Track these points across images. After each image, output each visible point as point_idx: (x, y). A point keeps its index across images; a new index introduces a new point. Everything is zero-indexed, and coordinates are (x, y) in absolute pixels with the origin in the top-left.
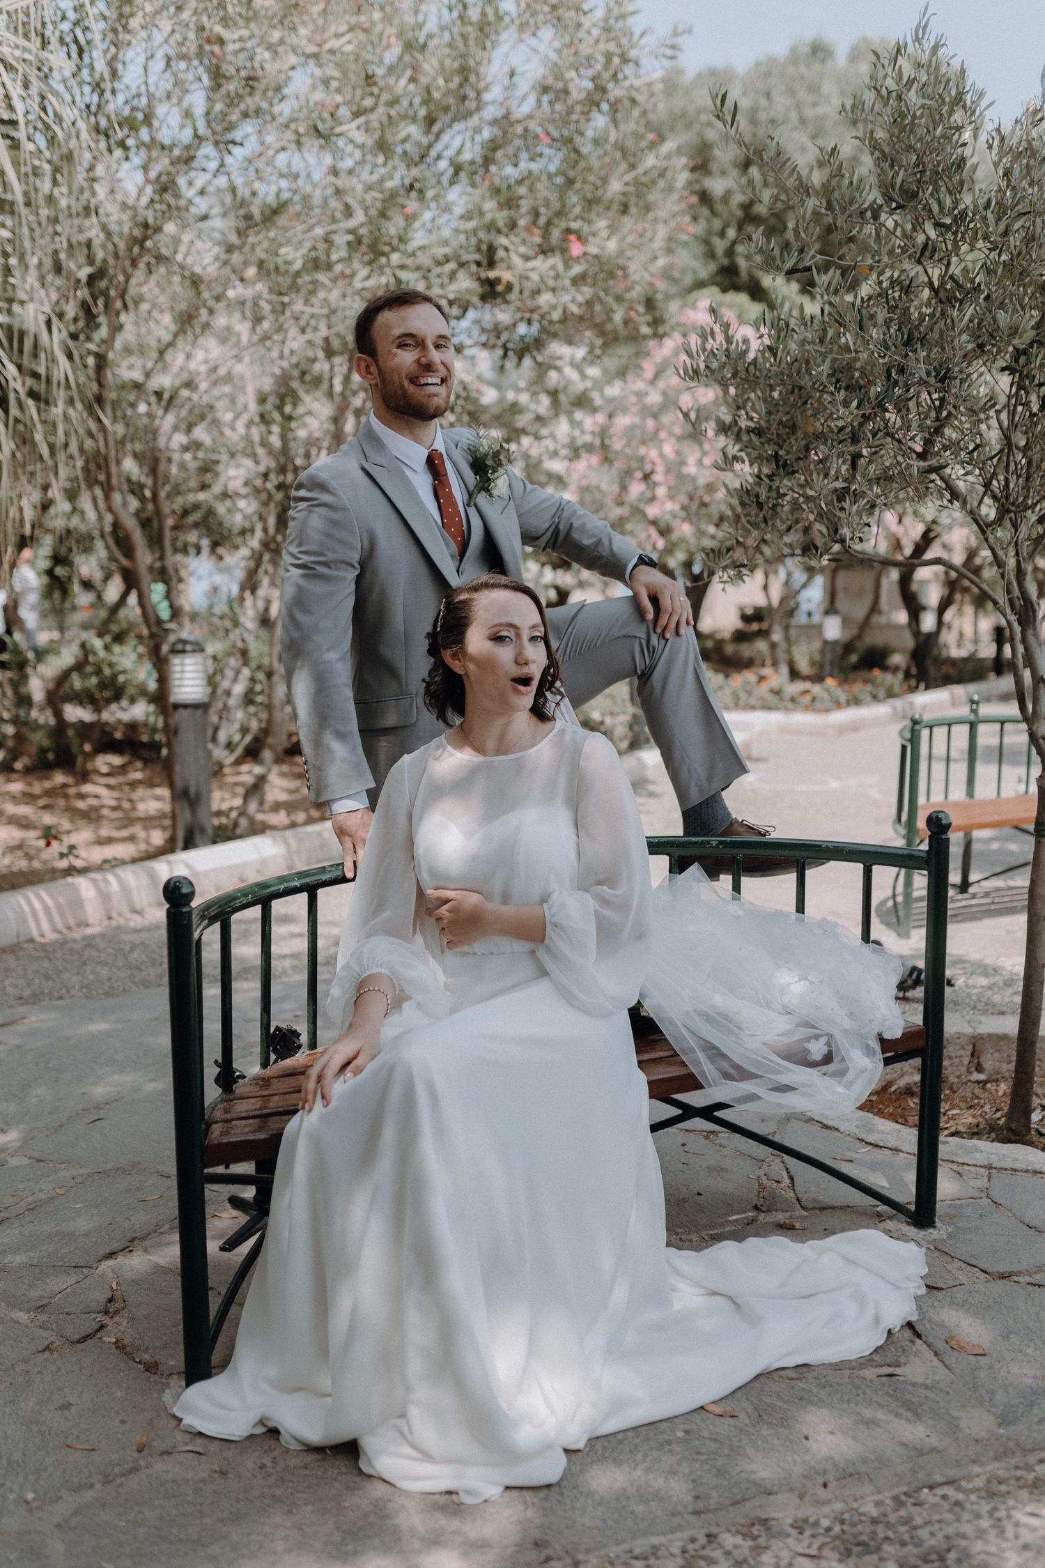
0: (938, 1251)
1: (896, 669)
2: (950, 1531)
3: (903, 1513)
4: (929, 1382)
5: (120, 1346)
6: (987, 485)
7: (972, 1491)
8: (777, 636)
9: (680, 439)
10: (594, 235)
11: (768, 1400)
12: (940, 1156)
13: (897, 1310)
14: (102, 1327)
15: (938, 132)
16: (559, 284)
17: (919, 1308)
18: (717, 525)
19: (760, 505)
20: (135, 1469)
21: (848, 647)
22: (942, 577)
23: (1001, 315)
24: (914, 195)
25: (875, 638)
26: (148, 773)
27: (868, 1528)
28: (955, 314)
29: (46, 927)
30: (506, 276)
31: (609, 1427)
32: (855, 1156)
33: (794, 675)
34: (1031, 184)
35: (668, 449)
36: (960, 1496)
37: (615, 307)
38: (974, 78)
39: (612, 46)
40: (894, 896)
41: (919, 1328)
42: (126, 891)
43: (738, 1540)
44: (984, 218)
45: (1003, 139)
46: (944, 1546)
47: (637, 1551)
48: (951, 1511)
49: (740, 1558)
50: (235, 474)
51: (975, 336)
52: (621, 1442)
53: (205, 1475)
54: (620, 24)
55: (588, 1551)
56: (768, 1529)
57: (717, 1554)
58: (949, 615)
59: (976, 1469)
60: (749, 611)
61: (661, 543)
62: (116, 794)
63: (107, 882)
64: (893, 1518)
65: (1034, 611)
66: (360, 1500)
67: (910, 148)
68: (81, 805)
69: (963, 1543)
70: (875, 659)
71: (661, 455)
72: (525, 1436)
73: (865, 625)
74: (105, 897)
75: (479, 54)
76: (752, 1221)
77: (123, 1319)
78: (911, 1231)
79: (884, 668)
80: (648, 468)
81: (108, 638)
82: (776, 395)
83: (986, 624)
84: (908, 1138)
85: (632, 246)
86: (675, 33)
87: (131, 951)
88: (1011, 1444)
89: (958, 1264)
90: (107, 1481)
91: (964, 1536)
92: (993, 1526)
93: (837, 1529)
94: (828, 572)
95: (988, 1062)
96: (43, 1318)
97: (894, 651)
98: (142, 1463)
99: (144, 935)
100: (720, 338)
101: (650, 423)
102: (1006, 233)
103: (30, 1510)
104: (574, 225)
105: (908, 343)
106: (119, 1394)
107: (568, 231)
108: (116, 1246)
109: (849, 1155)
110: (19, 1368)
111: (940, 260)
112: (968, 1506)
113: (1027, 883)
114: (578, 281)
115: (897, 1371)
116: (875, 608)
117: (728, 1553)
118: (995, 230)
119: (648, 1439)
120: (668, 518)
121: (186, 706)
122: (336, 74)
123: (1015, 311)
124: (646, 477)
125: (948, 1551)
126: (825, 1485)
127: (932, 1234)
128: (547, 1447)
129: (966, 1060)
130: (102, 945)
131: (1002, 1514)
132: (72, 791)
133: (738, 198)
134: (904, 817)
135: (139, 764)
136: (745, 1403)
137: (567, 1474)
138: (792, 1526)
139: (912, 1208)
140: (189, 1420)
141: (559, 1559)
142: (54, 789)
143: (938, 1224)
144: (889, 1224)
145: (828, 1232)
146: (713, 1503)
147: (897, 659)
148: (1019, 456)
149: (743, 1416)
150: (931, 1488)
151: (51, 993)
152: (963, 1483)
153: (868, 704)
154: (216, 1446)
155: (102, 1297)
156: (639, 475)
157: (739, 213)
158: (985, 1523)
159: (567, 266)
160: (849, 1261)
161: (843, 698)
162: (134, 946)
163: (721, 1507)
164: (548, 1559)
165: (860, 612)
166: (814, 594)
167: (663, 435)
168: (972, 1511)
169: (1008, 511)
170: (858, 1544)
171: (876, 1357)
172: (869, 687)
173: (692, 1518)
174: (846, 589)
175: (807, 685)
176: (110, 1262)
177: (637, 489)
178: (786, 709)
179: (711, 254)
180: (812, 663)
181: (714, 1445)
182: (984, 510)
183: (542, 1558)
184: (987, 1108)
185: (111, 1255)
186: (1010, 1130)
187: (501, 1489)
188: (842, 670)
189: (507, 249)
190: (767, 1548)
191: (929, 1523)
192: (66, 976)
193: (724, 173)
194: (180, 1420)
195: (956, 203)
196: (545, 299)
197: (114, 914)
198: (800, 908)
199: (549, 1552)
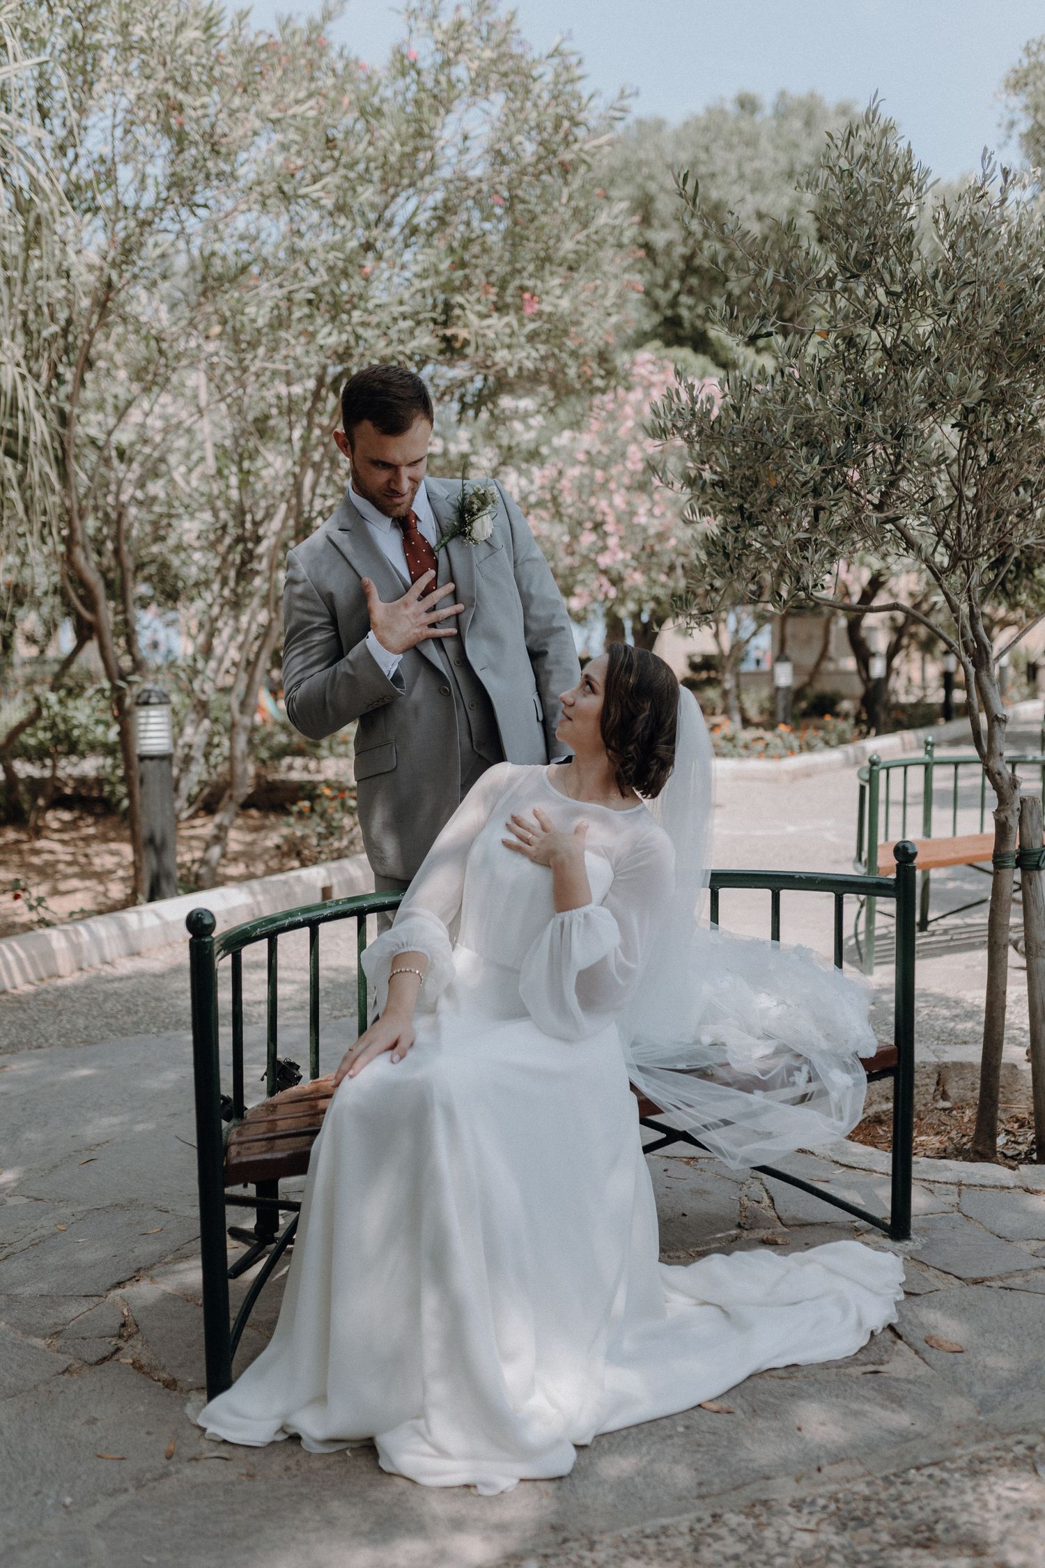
0: (913, 1260)
1: (846, 716)
2: (937, 1505)
3: (893, 1491)
4: (911, 1377)
5: (137, 1366)
6: (940, 534)
7: (956, 1470)
8: (729, 683)
9: (628, 489)
10: (547, 293)
11: (762, 1397)
12: (914, 1175)
13: (879, 1314)
14: (118, 1350)
15: (888, 208)
16: (515, 341)
17: (899, 1311)
18: (668, 574)
19: (727, 555)
20: (166, 1475)
21: (798, 694)
22: (888, 623)
23: (951, 377)
24: (867, 265)
25: (825, 685)
26: (101, 828)
27: (861, 1505)
28: (909, 376)
29: (18, 979)
30: (463, 333)
31: (614, 1424)
32: (830, 1177)
33: (746, 723)
34: (975, 255)
35: (619, 500)
36: (945, 1475)
37: (570, 362)
38: (921, 158)
39: (561, 110)
40: (856, 935)
41: (899, 1330)
42: (97, 941)
43: (742, 1518)
44: (933, 288)
45: (948, 215)
46: (933, 1519)
47: (648, 1531)
48: (937, 1488)
49: (744, 1534)
50: (190, 528)
51: (927, 395)
52: (625, 1438)
53: (233, 1478)
54: (569, 88)
55: (602, 1532)
56: (769, 1508)
57: (723, 1532)
58: (896, 662)
59: (959, 1451)
60: (698, 660)
61: (613, 593)
62: (71, 849)
63: (77, 933)
64: (883, 1495)
65: (987, 653)
66: (385, 1493)
67: (862, 222)
68: (36, 860)
69: (950, 1515)
70: (824, 706)
71: (611, 505)
72: (536, 1433)
73: (816, 671)
74: (76, 948)
75: (432, 119)
76: (737, 1238)
77: (136, 1342)
78: (888, 1243)
79: (836, 715)
80: (599, 518)
81: (62, 693)
82: (739, 450)
83: (933, 671)
84: (883, 1160)
85: (586, 304)
86: (622, 96)
87: (105, 1000)
88: (990, 1429)
89: (933, 1272)
90: (140, 1486)
91: (950, 1509)
92: (977, 1500)
93: (833, 1507)
94: (777, 622)
95: (953, 1090)
96: (59, 1343)
97: (842, 698)
98: (172, 1469)
99: (116, 985)
100: (684, 396)
101: (599, 474)
102: (953, 301)
103: (69, 1513)
104: (529, 283)
105: (864, 403)
106: (142, 1409)
107: (522, 289)
108: (122, 1276)
109: (825, 1176)
110: (42, 1388)
111: (893, 326)
112: (952, 1483)
113: (986, 921)
114: (532, 337)
115: (881, 1368)
116: (824, 655)
117: (732, 1531)
118: (944, 299)
119: (651, 1434)
120: (621, 568)
121: (152, 758)
122: (297, 138)
123: (964, 373)
124: (597, 526)
125: (936, 1522)
126: (819, 1470)
127: (908, 1245)
128: (558, 1442)
129: (932, 1089)
130: (75, 996)
131: (984, 1489)
132: (25, 847)
133: (680, 250)
134: (865, 856)
135: (90, 820)
136: (739, 1400)
137: (576, 1470)
138: (791, 1505)
139: (889, 1222)
140: (211, 1429)
141: (576, 1540)
142: (6, 844)
143: (913, 1236)
144: (867, 1237)
145: (808, 1246)
146: (716, 1488)
147: (846, 706)
148: (969, 507)
149: (738, 1412)
150: (918, 1469)
151: (29, 1042)
152: (948, 1464)
153: (820, 751)
154: (241, 1451)
155: (117, 1323)
156: (589, 525)
157: (681, 265)
158: (969, 1497)
159: (522, 325)
160: (831, 1271)
161: (796, 744)
162: (107, 996)
163: (723, 1492)
164: (565, 1540)
165: (810, 659)
166: (763, 643)
167: (612, 486)
168: (957, 1488)
169: (961, 559)
170: (853, 1519)
171: (860, 1357)
172: (821, 733)
173: (697, 1502)
174: (794, 636)
175: (761, 732)
176: (119, 1291)
177: (588, 539)
178: (740, 756)
179: (656, 307)
180: (762, 711)
181: (712, 1437)
182: (938, 558)
183: (560, 1539)
184: (953, 1134)
185: (119, 1284)
186: (977, 1152)
187: (515, 1481)
188: (794, 717)
189: (462, 307)
190: (769, 1524)
191: (917, 1499)
192: (42, 1026)
193: (664, 226)
194: (204, 1430)
195: (906, 272)
196: (501, 356)
197: (85, 965)
198: (776, 935)
199: (565, 1534)
